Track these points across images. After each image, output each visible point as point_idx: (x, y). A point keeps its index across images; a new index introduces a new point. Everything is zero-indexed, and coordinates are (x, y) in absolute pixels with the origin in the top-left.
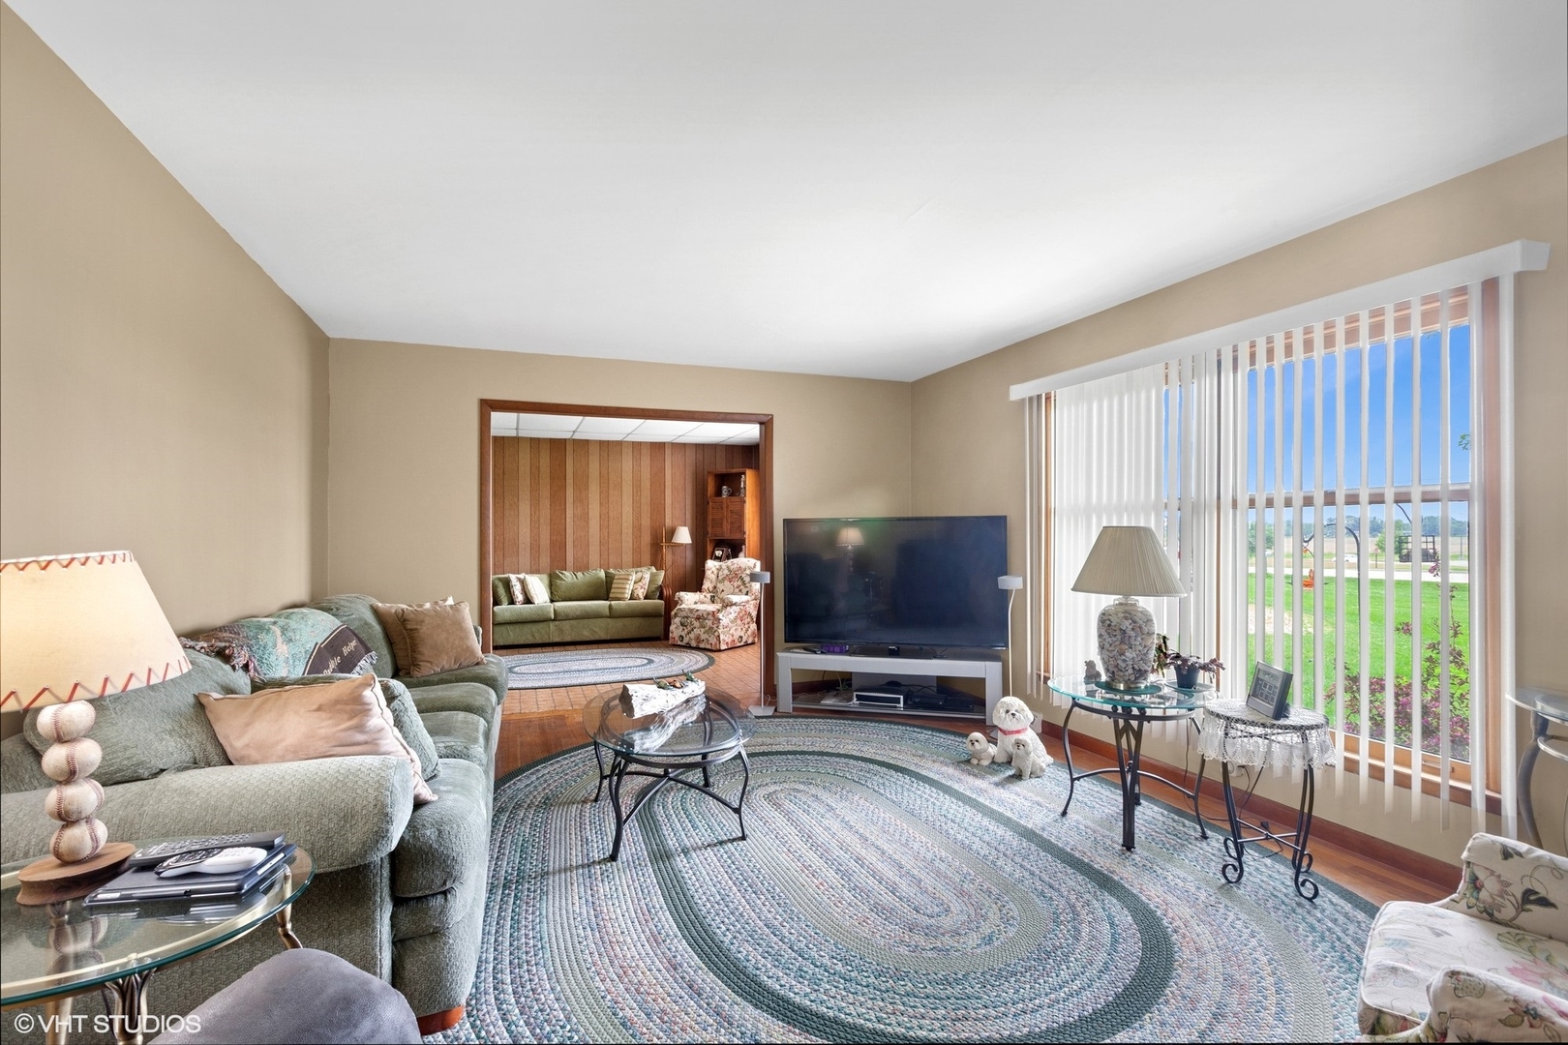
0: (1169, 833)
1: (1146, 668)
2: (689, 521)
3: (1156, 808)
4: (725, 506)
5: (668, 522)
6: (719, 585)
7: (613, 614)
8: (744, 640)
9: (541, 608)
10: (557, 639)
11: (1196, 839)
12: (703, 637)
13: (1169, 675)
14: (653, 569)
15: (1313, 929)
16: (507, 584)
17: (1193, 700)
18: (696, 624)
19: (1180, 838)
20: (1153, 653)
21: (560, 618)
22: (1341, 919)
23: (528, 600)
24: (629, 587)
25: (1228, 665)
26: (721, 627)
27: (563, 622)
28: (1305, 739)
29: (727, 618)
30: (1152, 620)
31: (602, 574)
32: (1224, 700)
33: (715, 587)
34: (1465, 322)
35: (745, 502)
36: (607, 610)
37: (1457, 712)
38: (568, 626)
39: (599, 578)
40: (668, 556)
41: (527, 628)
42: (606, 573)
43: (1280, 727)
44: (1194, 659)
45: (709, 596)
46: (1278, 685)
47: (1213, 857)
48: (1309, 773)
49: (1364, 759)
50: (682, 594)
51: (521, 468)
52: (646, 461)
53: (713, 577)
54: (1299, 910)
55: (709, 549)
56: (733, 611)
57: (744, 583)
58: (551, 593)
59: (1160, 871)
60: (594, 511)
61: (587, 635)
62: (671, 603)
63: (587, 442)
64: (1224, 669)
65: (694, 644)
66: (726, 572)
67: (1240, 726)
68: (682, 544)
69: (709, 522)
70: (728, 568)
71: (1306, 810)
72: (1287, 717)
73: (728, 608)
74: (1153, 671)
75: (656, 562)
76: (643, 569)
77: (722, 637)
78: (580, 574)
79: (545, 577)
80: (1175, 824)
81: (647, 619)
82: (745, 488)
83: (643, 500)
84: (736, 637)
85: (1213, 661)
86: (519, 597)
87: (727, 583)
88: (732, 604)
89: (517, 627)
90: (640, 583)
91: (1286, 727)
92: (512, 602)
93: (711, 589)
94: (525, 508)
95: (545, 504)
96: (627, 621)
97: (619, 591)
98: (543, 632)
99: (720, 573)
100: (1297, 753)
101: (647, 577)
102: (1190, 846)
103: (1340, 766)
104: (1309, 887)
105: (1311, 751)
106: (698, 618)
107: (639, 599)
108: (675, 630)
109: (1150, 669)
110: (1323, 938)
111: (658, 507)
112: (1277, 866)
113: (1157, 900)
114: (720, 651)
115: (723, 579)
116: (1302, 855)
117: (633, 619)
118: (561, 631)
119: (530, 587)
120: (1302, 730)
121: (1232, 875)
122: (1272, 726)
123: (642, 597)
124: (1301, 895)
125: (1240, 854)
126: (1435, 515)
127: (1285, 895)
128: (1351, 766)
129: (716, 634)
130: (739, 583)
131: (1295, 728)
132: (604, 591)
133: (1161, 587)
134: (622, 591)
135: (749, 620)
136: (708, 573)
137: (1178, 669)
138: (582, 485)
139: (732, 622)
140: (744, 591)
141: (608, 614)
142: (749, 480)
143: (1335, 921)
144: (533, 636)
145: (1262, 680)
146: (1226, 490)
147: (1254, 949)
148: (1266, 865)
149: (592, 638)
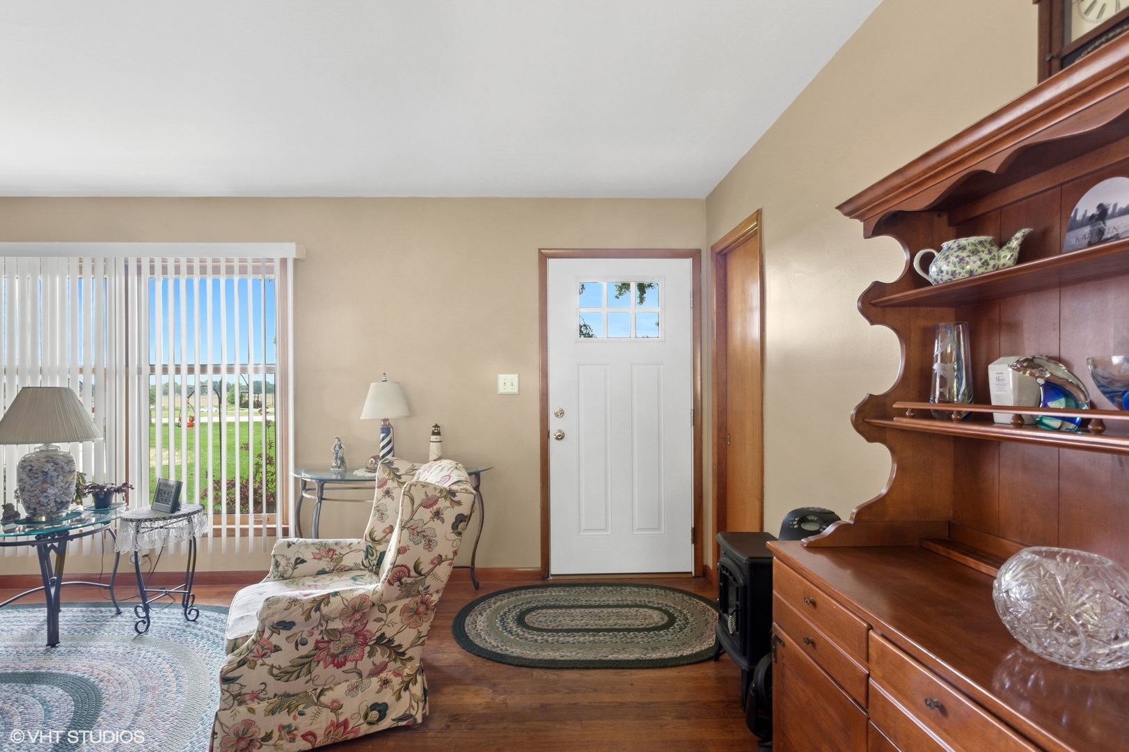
0: (89, 622)
1: (68, 499)
3: (75, 609)
11: (112, 617)
13: (89, 501)
15: (196, 635)
17: (109, 516)
19: (99, 621)
20: (73, 488)
22: (212, 623)
25: (136, 486)
28: (190, 521)
30: (73, 461)
32: (134, 510)
34: (272, 276)
37: (270, 490)
43: (175, 517)
44: (109, 486)
46: (174, 490)
47: (127, 623)
48: (193, 542)
49: (224, 527)
54: (188, 629)
59: (83, 649)
64: (133, 489)
67: (148, 524)
71: (191, 570)
72: (179, 510)
74: (73, 501)
80: (93, 614)
85: (126, 485)
91: (179, 516)
100: (186, 531)
102: (107, 623)
103: (210, 535)
104: (194, 613)
105: (194, 527)
109: (71, 500)
110: (202, 638)
112: (172, 610)
113: (84, 668)
116: (189, 596)
120: (189, 516)
121: (142, 627)
122: (170, 518)
124: (189, 620)
125: (147, 612)
126: (259, 380)
127: (179, 625)
128: (217, 533)
131: (184, 515)
133: (81, 434)
137: (96, 496)
143: (209, 626)
145: (162, 490)
146: (133, 361)
147: (161, 664)
148: (165, 613)
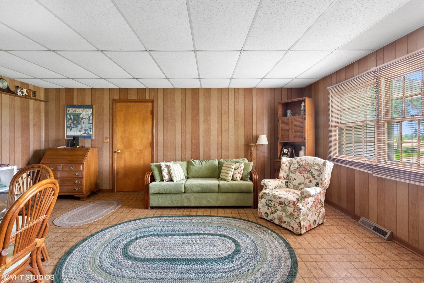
2: (266, 131)
4: (290, 122)
5: (254, 133)
6: (291, 175)
7: (220, 190)
8: (317, 223)
9: (177, 185)
10: (186, 205)
12: (285, 219)
14: (246, 161)
16: (160, 168)
18: (279, 207)
21: (188, 192)
23: (171, 180)
24: (231, 172)
26: (301, 215)
27: (190, 194)
29: (305, 206)
31: (216, 162)
33: (288, 175)
35: (305, 119)
36: (217, 188)
38: (193, 197)
39: (215, 165)
40: (254, 151)
41: (169, 197)
42: (219, 162)
45: (284, 181)
50: (266, 181)
51: (177, 104)
52: (242, 98)
53: (287, 168)
55: (279, 148)
56: (310, 201)
57: (313, 176)
58: (188, 173)
60: (214, 127)
61: (204, 203)
62: (258, 188)
63: (210, 89)
65: (276, 222)
66: (297, 166)
68: (262, 145)
69: (279, 132)
70: (298, 163)
73: (307, 199)
75: (248, 156)
76: (240, 160)
77: (302, 223)
78: (204, 162)
79: (185, 164)
81: (242, 194)
82: (305, 110)
83: (240, 120)
84: (312, 221)
86: (166, 177)
87: (298, 174)
88: (309, 196)
89: (163, 196)
90: (238, 170)
92: (162, 180)
93: (285, 177)
94: (178, 125)
95: (189, 123)
96: (229, 195)
97: (225, 174)
98: (179, 200)
99: (292, 166)
101: (242, 166)
106: (280, 203)
107: (237, 180)
108: (262, 207)
111: (248, 124)
114: (300, 235)
115: (294, 171)
117: (233, 194)
118: (189, 200)
119: (172, 171)
123: (238, 178)
129: (297, 220)
130: (309, 175)
132: (217, 173)
134: (227, 175)
135: (320, 206)
136: (283, 166)
138: (208, 114)
139: (309, 210)
140: (314, 182)
141: (217, 190)
142: (308, 105)
144: (173, 202)
149: (208, 205)
